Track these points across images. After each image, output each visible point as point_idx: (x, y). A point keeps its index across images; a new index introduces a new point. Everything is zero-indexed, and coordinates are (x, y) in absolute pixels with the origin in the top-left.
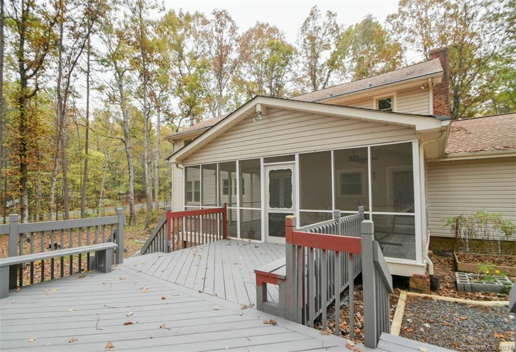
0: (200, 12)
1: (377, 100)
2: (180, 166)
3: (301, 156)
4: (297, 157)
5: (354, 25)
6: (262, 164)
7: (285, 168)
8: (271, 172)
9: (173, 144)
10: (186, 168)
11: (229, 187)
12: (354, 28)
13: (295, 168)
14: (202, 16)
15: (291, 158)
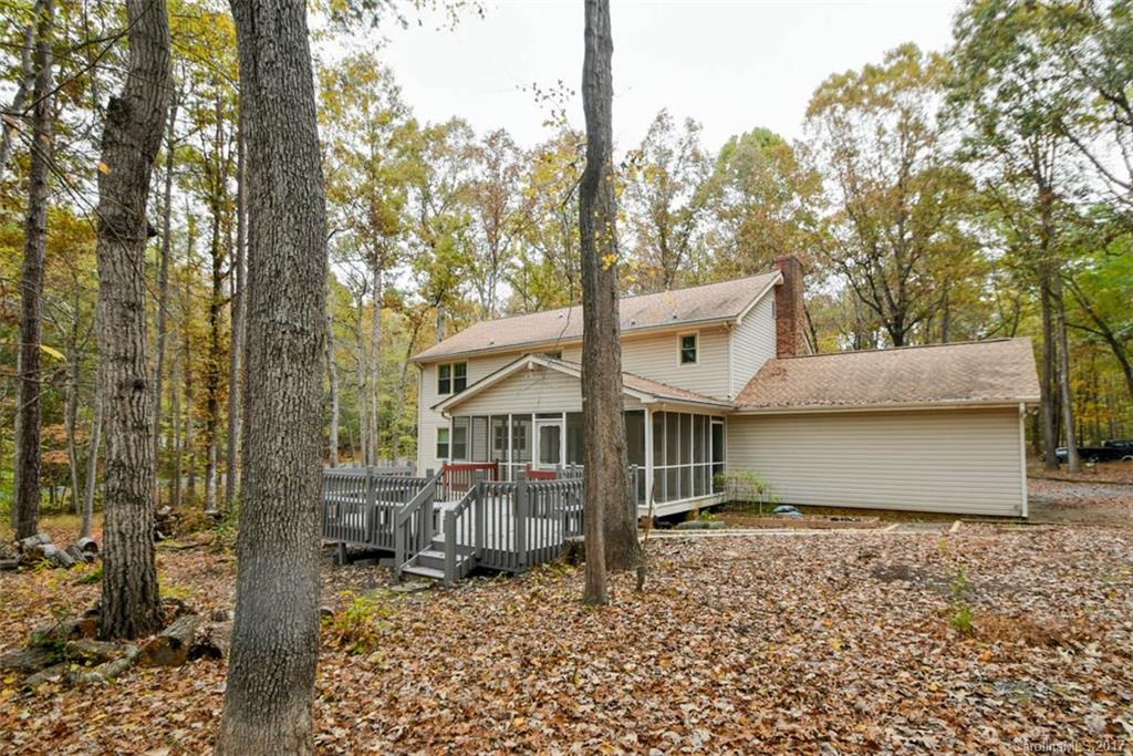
0: (460, 117)
1: (681, 336)
2: (446, 414)
3: (568, 414)
4: (564, 415)
5: (740, 135)
6: (534, 419)
7: (554, 425)
8: (542, 428)
9: (422, 370)
10: (454, 418)
11: (502, 438)
12: (739, 141)
13: (563, 424)
14: (463, 125)
15: (559, 415)
